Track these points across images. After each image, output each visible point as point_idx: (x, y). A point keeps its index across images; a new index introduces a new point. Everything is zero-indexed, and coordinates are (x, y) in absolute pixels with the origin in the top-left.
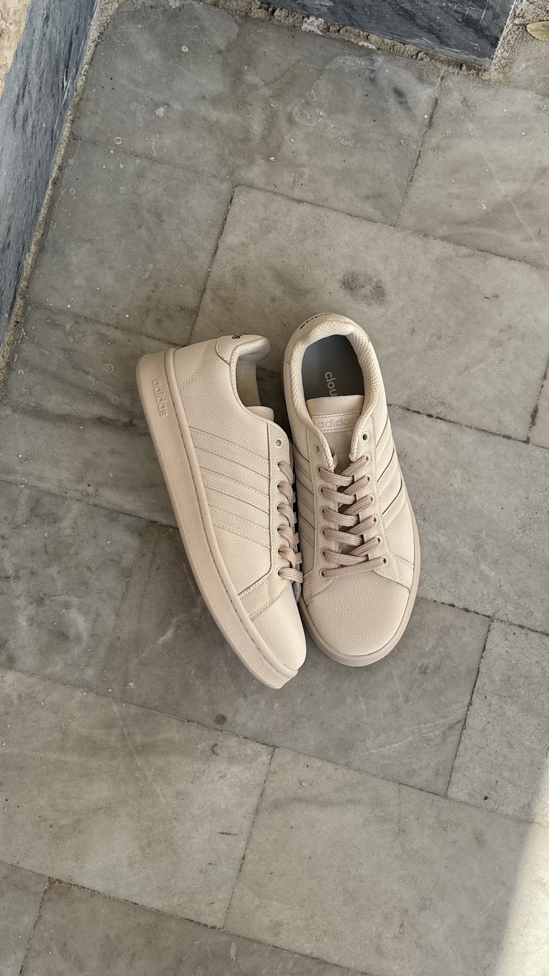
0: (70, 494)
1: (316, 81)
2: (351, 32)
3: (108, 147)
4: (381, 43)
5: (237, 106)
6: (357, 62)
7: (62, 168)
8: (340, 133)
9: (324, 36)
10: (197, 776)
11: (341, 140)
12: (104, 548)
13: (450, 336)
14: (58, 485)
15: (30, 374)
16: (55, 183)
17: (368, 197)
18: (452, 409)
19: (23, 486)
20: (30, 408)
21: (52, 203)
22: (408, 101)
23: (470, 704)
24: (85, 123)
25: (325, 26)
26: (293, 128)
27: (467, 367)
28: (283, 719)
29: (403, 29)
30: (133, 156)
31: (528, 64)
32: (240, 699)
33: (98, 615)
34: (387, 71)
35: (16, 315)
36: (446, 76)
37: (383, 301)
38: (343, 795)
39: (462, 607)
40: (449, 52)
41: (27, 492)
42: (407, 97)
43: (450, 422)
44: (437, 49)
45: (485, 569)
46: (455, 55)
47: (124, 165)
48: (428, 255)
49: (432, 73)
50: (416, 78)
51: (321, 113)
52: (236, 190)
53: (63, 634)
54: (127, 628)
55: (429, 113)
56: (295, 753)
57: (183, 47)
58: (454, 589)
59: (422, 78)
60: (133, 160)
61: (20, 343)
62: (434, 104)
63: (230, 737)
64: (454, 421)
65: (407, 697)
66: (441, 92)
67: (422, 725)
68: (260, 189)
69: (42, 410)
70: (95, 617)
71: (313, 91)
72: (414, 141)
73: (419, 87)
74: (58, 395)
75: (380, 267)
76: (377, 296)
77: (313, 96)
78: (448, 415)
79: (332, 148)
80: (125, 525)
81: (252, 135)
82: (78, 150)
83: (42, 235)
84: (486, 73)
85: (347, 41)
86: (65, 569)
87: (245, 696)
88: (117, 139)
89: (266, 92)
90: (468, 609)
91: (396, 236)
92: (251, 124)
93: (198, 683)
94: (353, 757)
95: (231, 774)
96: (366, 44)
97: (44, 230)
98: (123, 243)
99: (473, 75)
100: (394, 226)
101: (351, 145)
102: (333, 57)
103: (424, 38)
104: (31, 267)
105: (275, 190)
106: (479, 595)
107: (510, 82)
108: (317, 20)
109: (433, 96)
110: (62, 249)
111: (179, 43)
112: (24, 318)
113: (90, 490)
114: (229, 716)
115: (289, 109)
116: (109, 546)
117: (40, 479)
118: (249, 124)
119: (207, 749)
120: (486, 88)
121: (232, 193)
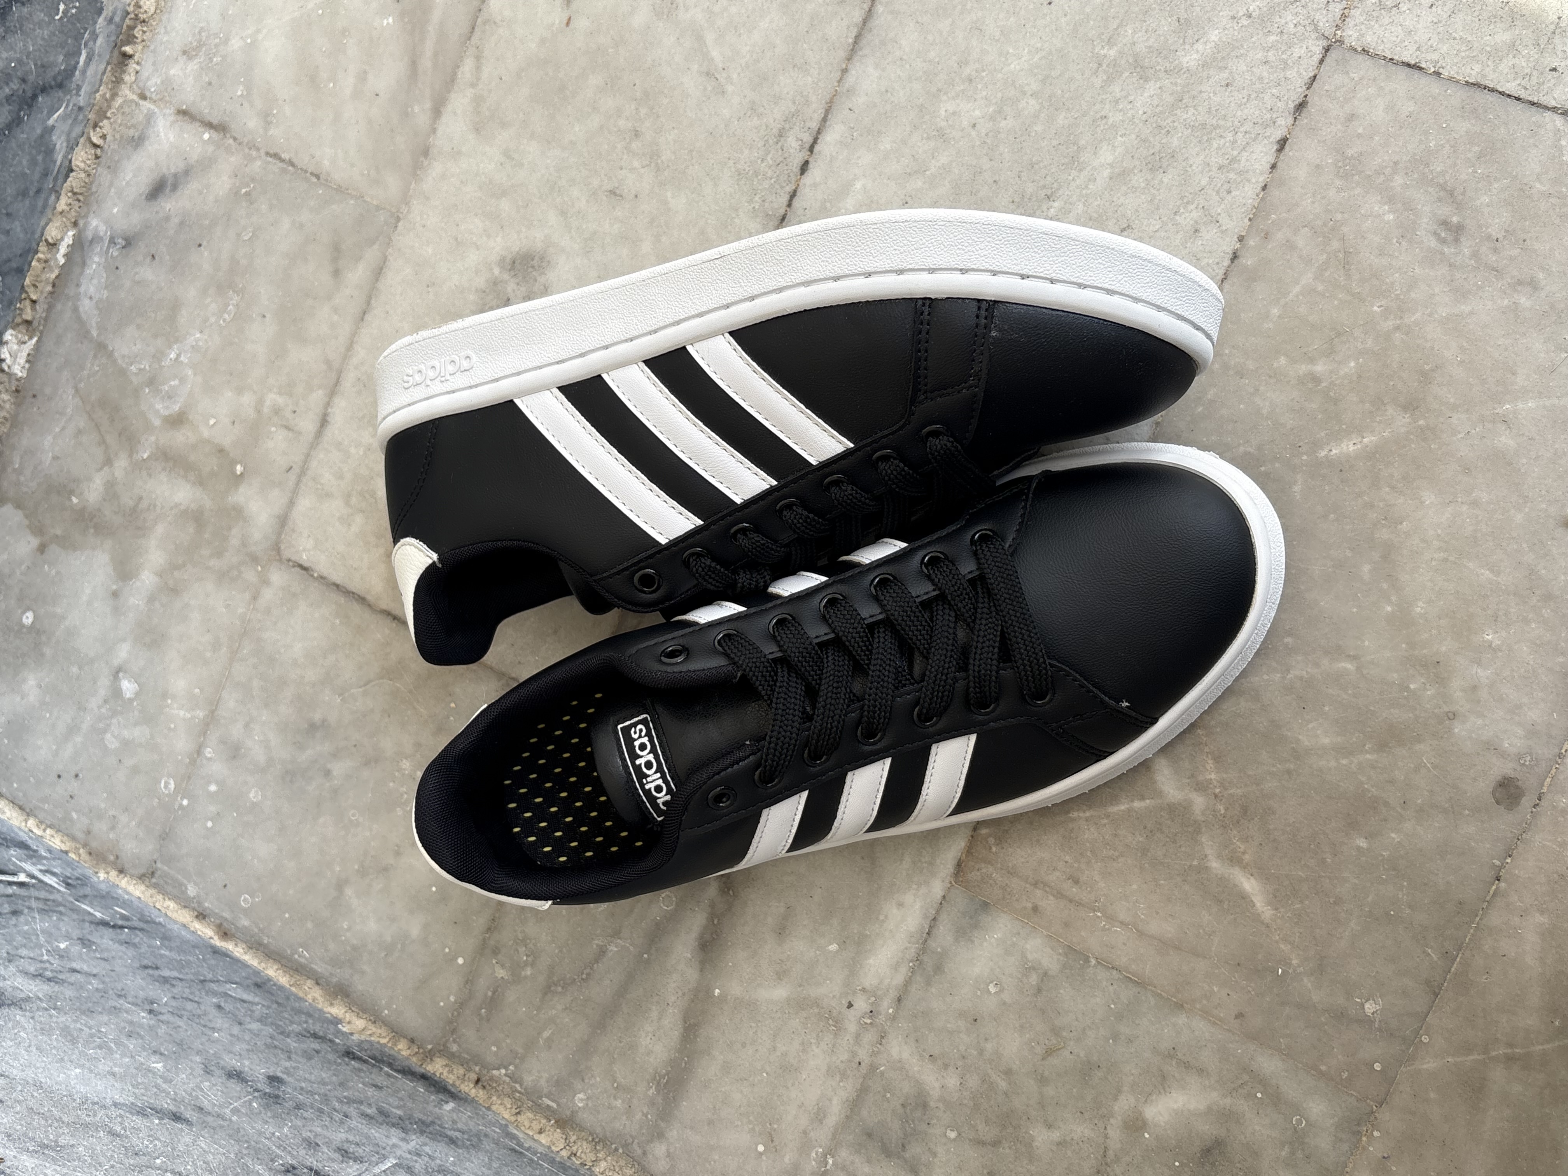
0: (863, 1054)
1: (115, 361)
2: (38, 276)
3: (176, 807)
4: (66, 217)
5: (138, 528)
6: (92, 271)
7: (201, 910)
8: (213, 320)
9: (42, 333)
11: (224, 320)
12: (1004, 1003)
13: (637, 109)
14: (838, 1078)
15: (587, 1081)
16: (225, 934)
17: (336, 273)
18: (795, 114)
19: (830, 1161)
20: (659, 1100)
21: (262, 949)
22: (173, 171)
24: (130, 848)
25: (23, 328)
26: (191, 417)
27: (708, 74)
30: (198, 760)
32: (1456, 730)
33: (1171, 1054)
34: (115, 210)
35: (463, 1080)
36: (139, 88)
37: (542, 259)
39: (1290, 120)
41: (844, 1154)
42: (167, 173)
43: (824, 120)
44: (79, 101)
45: (1198, 52)
46: (96, 62)
47: (209, 783)
48: (463, 149)
49: (129, 118)
50: (135, 150)
51: (173, 356)
52: (287, 554)
53: (1208, 1151)
54: (1216, 989)
55: (201, 129)
57: (24, 620)
58: (1240, 135)
59: (136, 137)
60: (204, 761)
61: (521, 1086)
62: (185, 118)
64: (823, 111)
66: (166, 102)
68: (291, 503)
69: (668, 1073)
70: (1174, 1063)
71: (133, 368)
72: (246, 166)
73: (150, 147)
74: (639, 1029)
75: (473, 258)
76: (530, 269)
77: (140, 370)
78: (808, 124)
79: (236, 340)
80: (957, 940)
81: (192, 505)
82: (172, 872)
83: (318, 984)
85: (54, 286)
86: (1043, 1107)
87: (1451, 716)
88: (166, 787)
89: (121, 464)
90: (1297, 103)
91: (418, 219)
92: (172, 504)
93: (1393, 835)
96: (63, 249)
97: (309, 978)
98: (354, 815)
99: (144, 32)
100: (398, 219)
101: (236, 299)
102: (79, 319)
104: (375, 1022)
105: (296, 470)
106: (1265, 74)
108: (6, 343)
109: (172, 118)
110: (348, 948)
111: (16, 628)
112: (471, 1063)
113: (862, 1004)
114: (1501, 768)
115: (157, 422)
116: (1002, 990)
117: (819, 1116)
118: (171, 509)
121: (291, 564)
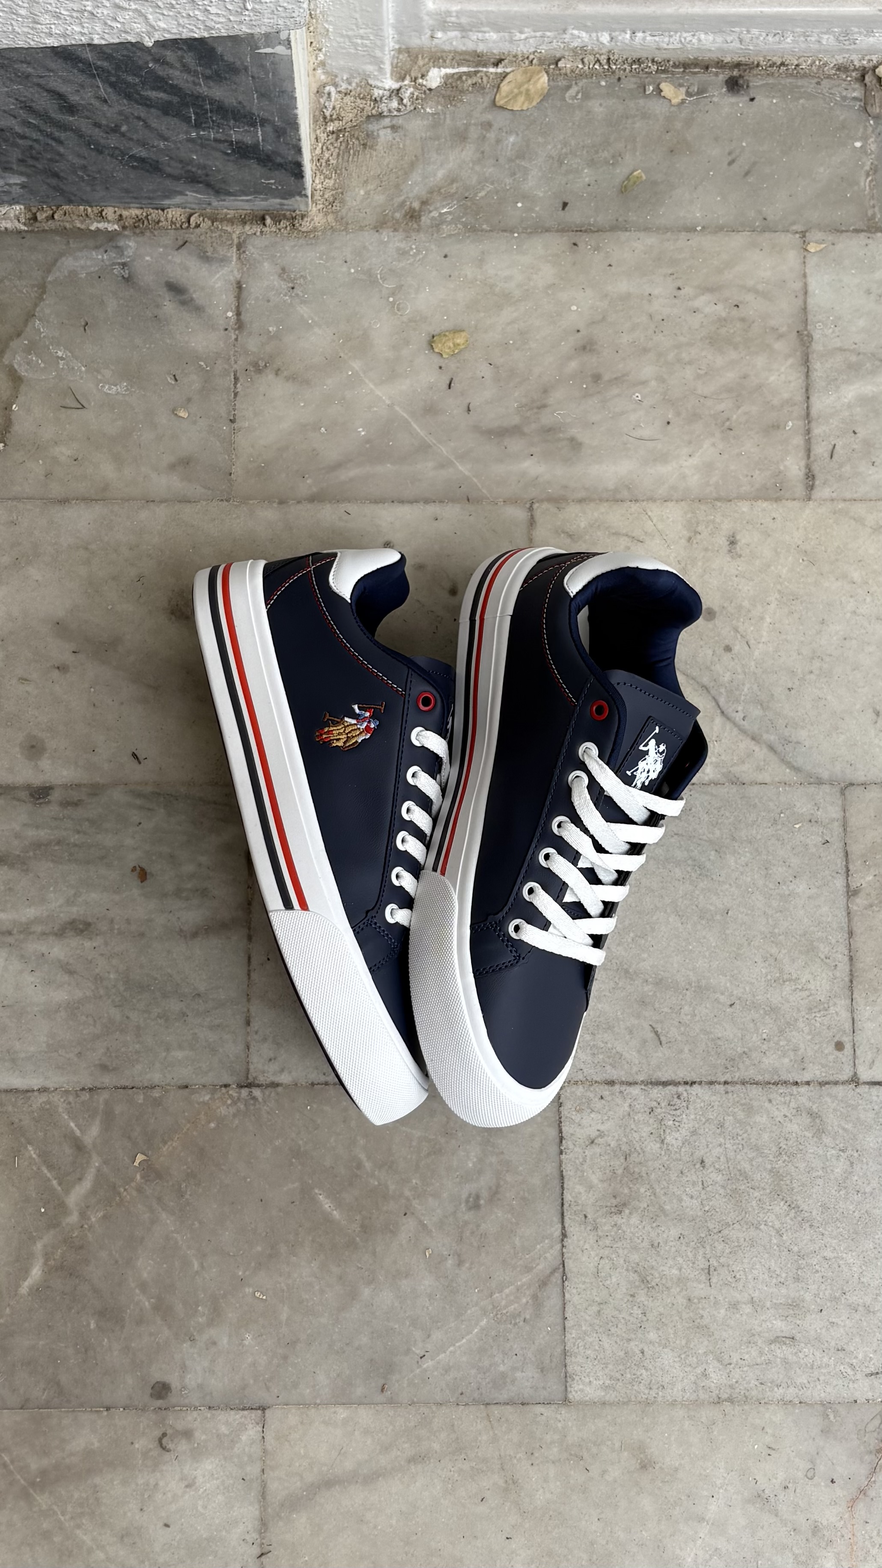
1: (37, 305)
2: (73, 214)
6: (95, 256)
8: (100, 377)
9: (32, 231)
10: (146, 1496)
11: (103, 387)
17: (172, 467)
22: (194, 296)
23: (564, 1235)
25: (29, 215)
26: (22, 389)
28: (265, 1358)
29: (151, 188)
31: (368, 188)
32: (185, 1345)
34: (148, 258)
36: (244, 241)
38: (399, 1453)
40: (236, 203)
42: (191, 291)
44: (215, 203)
46: (247, 206)
48: (294, 531)
49: (219, 242)
50: (198, 259)
51: (60, 354)
55: (233, 307)
56: (299, 1408)
59: (207, 255)
62: (236, 291)
63: (183, 1414)
65: (459, 1255)
66: (242, 269)
67: (497, 1295)
71: (37, 323)
73: (205, 270)
77: (39, 330)
79: (93, 403)
84: (306, 219)
85: (72, 229)
87: (192, 1339)
91: (235, 516)
93: (106, 1340)
94: (397, 1385)
95: (204, 1476)
96: (101, 226)
99: (286, 228)
100: (228, 500)
101: (122, 390)
102: (56, 260)
103: (188, 193)
107: (347, 224)
108: (12, 208)
109: (232, 278)
114: (174, 1380)
115: (6, 361)
119: (151, 1446)
120: (312, 244)
